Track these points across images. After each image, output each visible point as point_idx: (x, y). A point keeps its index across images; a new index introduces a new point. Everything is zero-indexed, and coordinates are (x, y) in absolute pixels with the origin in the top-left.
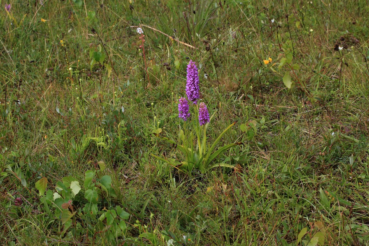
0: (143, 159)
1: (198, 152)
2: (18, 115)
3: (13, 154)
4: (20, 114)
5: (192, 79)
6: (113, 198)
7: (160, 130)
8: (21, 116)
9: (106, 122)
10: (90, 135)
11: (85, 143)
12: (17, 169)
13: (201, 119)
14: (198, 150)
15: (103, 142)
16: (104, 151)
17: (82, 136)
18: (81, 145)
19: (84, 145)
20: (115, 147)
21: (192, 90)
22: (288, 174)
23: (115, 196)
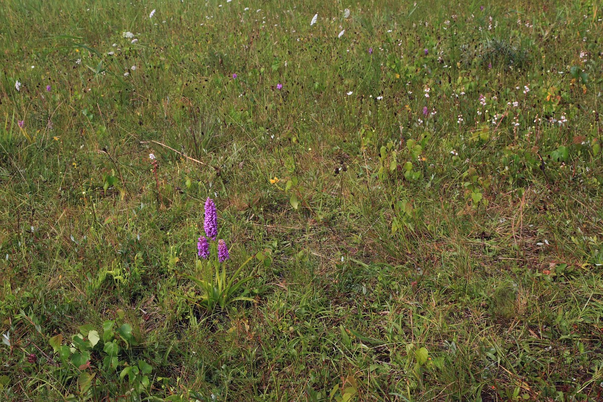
0: (161, 293)
1: (217, 286)
2: (32, 245)
3: (27, 294)
4: (33, 244)
5: (210, 216)
6: (134, 346)
7: (177, 259)
8: (35, 246)
9: (122, 252)
10: (106, 268)
11: (101, 277)
12: (31, 313)
13: (221, 256)
14: (218, 283)
15: (120, 275)
16: (121, 286)
17: (98, 270)
18: (98, 279)
19: (100, 279)
20: (133, 281)
21: (211, 227)
22: (307, 308)
23: (135, 344)
